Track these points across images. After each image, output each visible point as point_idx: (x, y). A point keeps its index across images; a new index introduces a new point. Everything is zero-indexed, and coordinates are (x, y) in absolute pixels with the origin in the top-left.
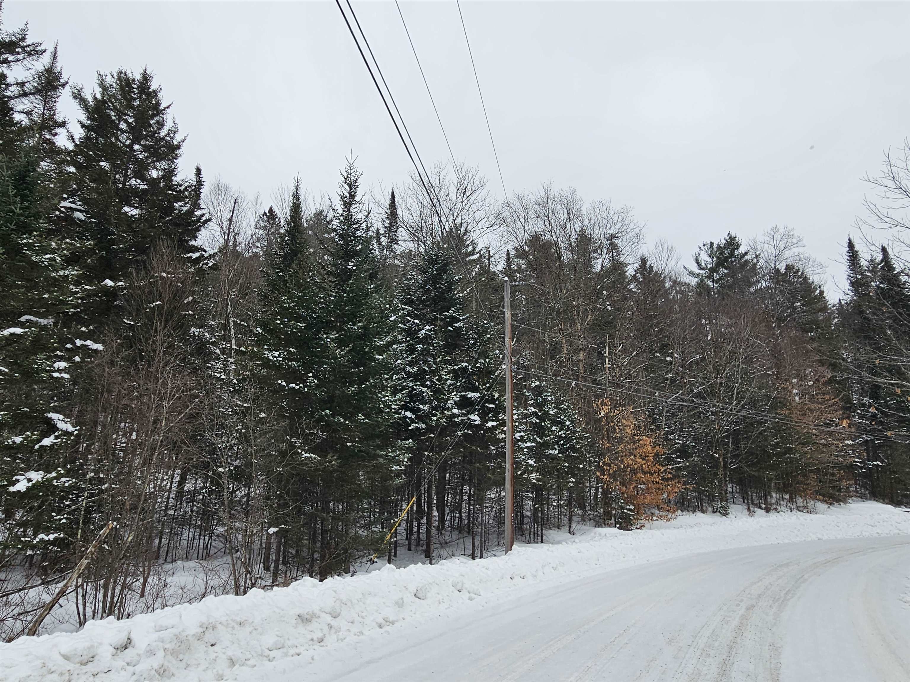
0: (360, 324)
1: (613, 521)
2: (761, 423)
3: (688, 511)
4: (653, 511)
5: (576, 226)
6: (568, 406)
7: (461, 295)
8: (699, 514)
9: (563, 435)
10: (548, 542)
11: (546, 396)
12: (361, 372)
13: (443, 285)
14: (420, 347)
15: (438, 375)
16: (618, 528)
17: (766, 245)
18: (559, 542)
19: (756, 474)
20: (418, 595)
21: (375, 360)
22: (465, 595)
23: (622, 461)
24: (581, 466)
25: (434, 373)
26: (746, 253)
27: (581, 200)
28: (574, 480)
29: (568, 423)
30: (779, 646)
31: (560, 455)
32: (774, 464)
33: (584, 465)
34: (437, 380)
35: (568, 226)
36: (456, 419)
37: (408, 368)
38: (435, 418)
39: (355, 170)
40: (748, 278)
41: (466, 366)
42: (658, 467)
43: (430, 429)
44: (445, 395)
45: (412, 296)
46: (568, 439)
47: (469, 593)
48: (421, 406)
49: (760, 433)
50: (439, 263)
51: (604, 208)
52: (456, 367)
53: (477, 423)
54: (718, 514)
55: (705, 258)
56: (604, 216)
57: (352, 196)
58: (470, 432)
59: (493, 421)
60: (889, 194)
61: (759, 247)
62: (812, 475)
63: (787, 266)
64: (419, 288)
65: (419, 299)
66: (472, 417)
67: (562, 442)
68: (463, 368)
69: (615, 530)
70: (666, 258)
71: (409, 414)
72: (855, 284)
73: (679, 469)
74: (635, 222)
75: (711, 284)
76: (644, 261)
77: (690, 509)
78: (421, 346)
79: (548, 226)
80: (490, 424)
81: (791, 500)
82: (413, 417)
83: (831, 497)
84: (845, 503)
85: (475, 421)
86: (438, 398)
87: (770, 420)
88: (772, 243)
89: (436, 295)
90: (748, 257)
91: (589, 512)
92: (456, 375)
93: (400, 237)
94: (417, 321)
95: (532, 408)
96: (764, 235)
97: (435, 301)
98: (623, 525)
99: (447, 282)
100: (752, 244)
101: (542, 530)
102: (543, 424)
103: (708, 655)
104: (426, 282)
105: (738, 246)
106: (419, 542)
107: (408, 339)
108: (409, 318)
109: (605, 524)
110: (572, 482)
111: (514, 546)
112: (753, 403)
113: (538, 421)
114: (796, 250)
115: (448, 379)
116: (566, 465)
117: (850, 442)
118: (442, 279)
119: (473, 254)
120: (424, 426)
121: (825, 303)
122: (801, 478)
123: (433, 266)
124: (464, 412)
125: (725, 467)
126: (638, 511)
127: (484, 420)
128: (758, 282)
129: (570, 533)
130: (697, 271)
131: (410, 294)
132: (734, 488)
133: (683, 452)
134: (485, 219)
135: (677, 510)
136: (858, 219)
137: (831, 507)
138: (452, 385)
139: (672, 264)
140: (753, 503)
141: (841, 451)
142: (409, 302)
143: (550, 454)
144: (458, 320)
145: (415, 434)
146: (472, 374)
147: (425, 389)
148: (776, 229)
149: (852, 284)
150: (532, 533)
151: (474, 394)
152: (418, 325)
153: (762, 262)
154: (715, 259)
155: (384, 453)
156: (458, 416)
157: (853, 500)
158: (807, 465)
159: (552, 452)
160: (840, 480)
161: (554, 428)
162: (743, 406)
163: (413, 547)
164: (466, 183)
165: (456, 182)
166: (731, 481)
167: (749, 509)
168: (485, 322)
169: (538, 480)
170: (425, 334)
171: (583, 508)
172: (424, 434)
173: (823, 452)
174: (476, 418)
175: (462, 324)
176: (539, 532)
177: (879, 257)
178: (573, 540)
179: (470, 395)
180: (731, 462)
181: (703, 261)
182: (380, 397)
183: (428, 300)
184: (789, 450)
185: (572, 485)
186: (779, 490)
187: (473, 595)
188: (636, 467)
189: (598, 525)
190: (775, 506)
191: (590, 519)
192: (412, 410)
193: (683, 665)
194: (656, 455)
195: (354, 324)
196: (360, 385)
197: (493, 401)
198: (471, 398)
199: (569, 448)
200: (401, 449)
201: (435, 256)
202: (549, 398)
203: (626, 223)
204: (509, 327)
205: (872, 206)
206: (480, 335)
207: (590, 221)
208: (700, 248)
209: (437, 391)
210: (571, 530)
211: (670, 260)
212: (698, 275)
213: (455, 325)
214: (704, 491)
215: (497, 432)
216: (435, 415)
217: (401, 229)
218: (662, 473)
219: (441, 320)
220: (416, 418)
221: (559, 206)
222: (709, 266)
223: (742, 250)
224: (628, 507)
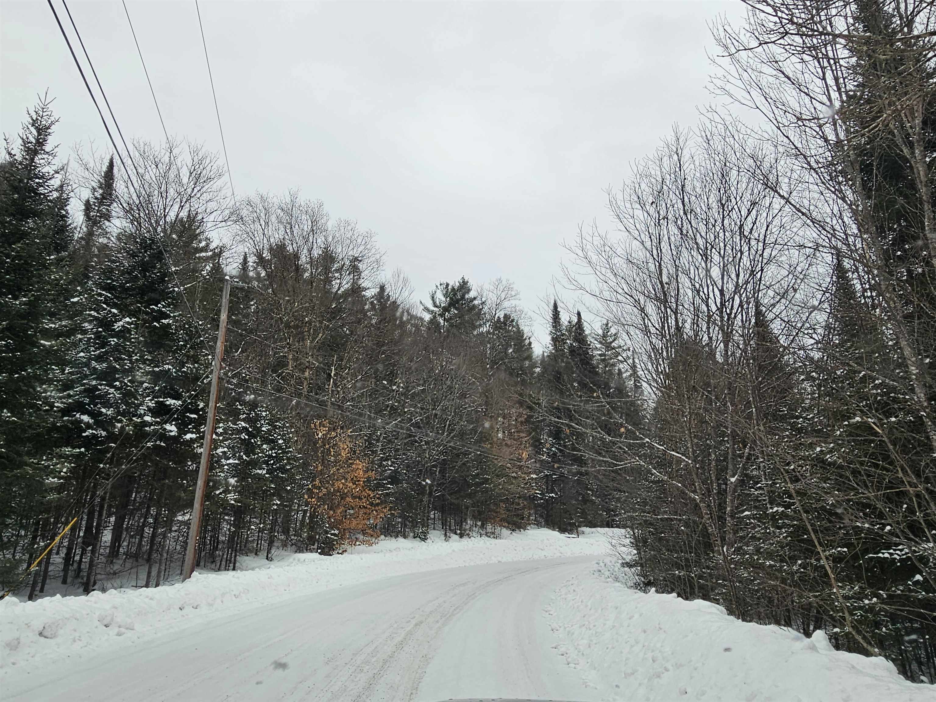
0: (24, 299)
1: (315, 547)
2: (466, 454)
3: (391, 536)
4: (358, 536)
5: (319, 241)
6: (284, 424)
7: (176, 289)
8: (401, 539)
9: (274, 455)
10: (242, 570)
11: (260, 411)
12: (17, 359)
13: (155, 274)
14: (113, 341)
15: (131, 375)
16: (320, 553)
17: (491, 293)
18: (253, 569)
19: (456, 502)
20: (45, 634)
21: (39, 346)
22: (113, 631)
23: (333, 485)
24: (289, 488)
25: (126, 372)
26: (475, 298)
27: (327, 215)
28: (279, 503)
29: (280, 442)
30: (430, 656)
31: (267, 476)
32: (471, 493)
33: (292, 487)
34: (129, 381)
35: (311, 239)
36: (147, 429)
37: (94, 363)
38: (119, 425)
39: (49, 113)
40: (472, 321)
41: (169, 369)
42: (368, 492)
43: (111, 437)
44: (137, 400)
45: (113, 281)
46: (278, 459)
47: (120, 627)
48: (103, 410)
49: (464, 464)
50: (154, 249)
51: (350, 228)
52: (157, 369)
53: (172, 434)
54: (418, 539)
55: (440, 297)
56: (349, 236)
57: (40, 143)
58: (162, 444)
59: (192, 433)
60: (578, 261)
61: (484, 295)
62: (501, 504)
63: (505, 315)
64: (123, 273)
65: (122, 286)
66: (168, 427)
67: (272, 462)
68: (166, 371)
69: (315, 556)
70: (400, 288)
71: (86, 418)
72: (555, 340)
73: (388, 495)
74: (377, 248)
75: (442, 322)
76: (382, 288)
77: (393, 534)
78: (115, 340)
79: (289, 233)
80: (189, 436)
81: (483, 526)
82: (91, 421)
83: (515, 524)
84: (525, 529)
85: (171, 431)
86: (127, 401)
87: (474, 451)
88: (495, 292)
89: (144, 284)
90: (476, 302)
91: (292, 537)
92: (156, 377)
93: (114, 214)
94: (114, 311)
95: (242, 423)
96: (490, 284)
97: (142, 291)
98: (326, 550)
99: (160, 272)
100: (479, 291)
101: (235, 556)
102: (253, 441)
103: (362, 671)
104: (134, 268)
105: (469, 291)
106: (79, 573)
107: (100, 329)
108: (105, 306)
109: (307, 550)
110: (277, 504)
111: (195, 573)
112: (462, 435)
113: (247, 437)
114: (513, 302)
115: (145, 382)
116: (273, 486)
117: (534, 476)
118: (155, 267)
119: (206, 251)
120: (104, 433)
121: (532, 353)
122: (492, 507)
123: (146, 252)
124: (158, 420)
125: (430, 494)
126: (342, 537)
127: (182, 431)
128: (480, 325)
129: (267, 559)
130: (432, 308)
131: (111, 279)
132: (436, 515)
133: (394, 479)
134: (219, 212)
135: (381, 534)
136: (554, 279)
137: (514, 533)
138: (148, 389)
139: (405, 294)
140: (450, 530)
141: (526, 484)
142: (109, 288)
143: (258, 474)
144: (167, 317)
145: (90, 442)
146: (175, 378)
147: (112, 390)
148: (500, 280)
149: (553, 339)
150: (224, 560)
151: (174, 401)
152: (114, 315)
153: (486, 309)
154: (448, 299)
155: (35, 461)
156: (150, 424)
157: (531, 528)
158: (500, 495)
159: (260, 472)
160: (524, 508)
161: (265, 446)
162: (452, 438)
163: (69, 580)
164: (201, 167)
165: (190, 165)
166: (435, 509)
167: (446, 535)
168: (200, 323)
169: (235, 500)
170: (123, 326)
171: (286, 531)
172: (102, 443)
173: (512, 483)
174: (173, 428)
175: (171, 322)
176: (233, 559)
177: (575, 320)
178: (268, 566)
179: (170, 402)
180: (436, 490)
181: (437, 299)
182: (39, 391)
183: (134, 289)
184: (486, 481)
185: (275, 507)
186: (474, 518)
187: (123, 630)
188: (346, 491)
189: (300, 550)
190: (468, 532)
191: (293, 544)
192: (90, 414)
193: (332, 683)
194: (369, 480)
195: (16, 298)
196: (11, 373)
197: (196, 411)
198: (170, 405)
199: (278, 468)
200: (60, 456)
201: (150, 239)
202: (264, 414)
203: (368, 247)
204: (224, 330)
205: (565, 269)
206: (191, 336)
207: (333, 238)
208: (437, 286)
209: (127, 395)
210: (269, 556)
211: (403, 290)
212: (432, 311)
213: (163, 321)
214: (409, 516)
215: (195, 446)
216: (120, 421)
217: (115, 205)
218: (371, 498)
219: (147, 313)
220: (95, 423)
221: (303, 217)
222: (442, 305)
223: (472, 294)
224: (333, 532)
